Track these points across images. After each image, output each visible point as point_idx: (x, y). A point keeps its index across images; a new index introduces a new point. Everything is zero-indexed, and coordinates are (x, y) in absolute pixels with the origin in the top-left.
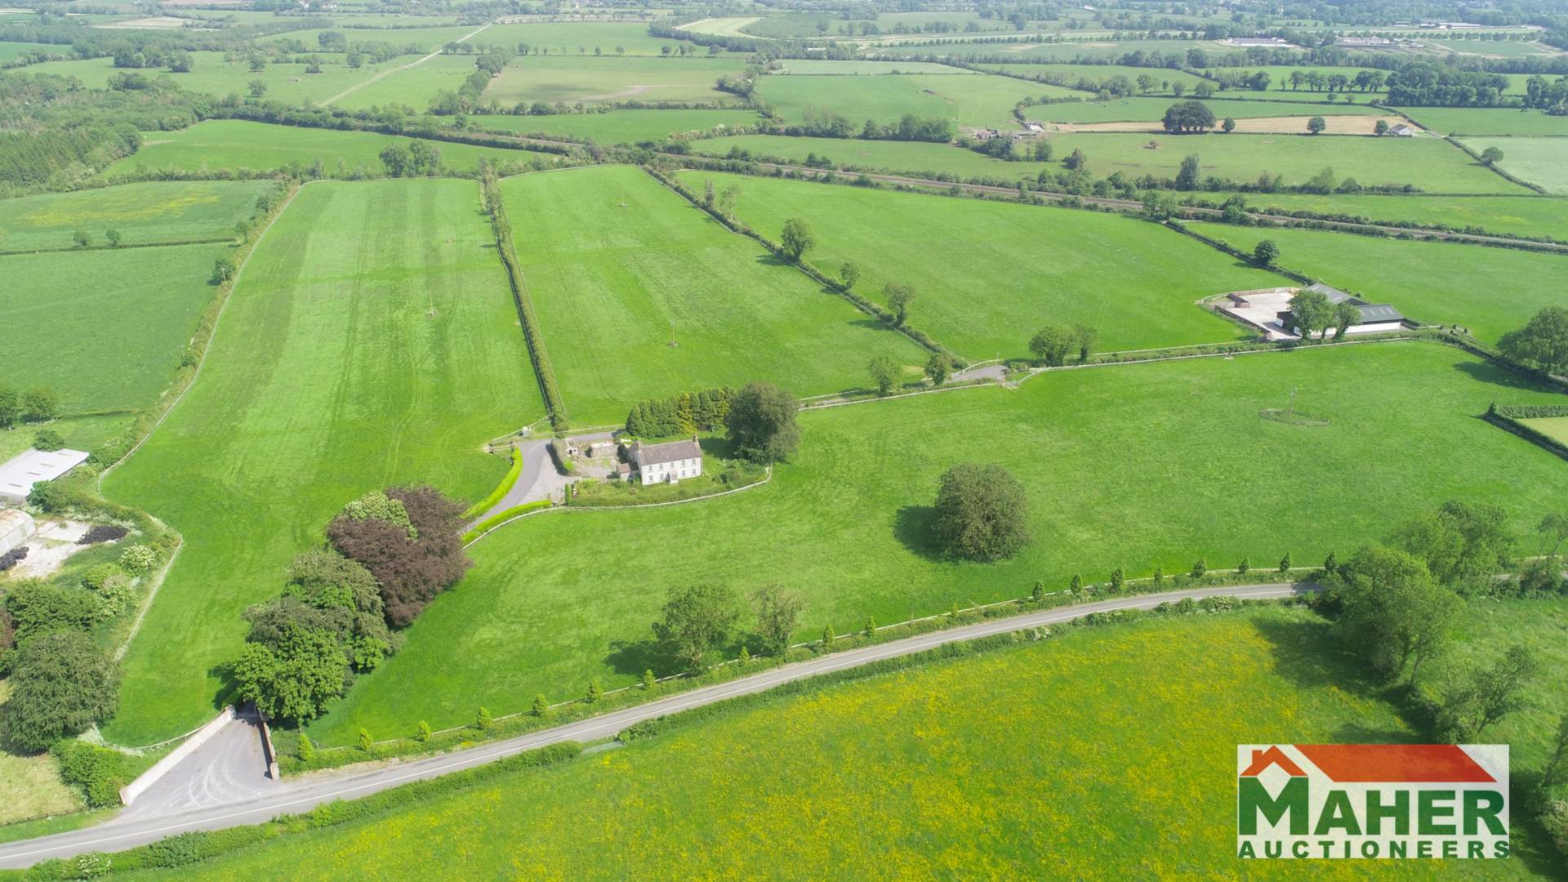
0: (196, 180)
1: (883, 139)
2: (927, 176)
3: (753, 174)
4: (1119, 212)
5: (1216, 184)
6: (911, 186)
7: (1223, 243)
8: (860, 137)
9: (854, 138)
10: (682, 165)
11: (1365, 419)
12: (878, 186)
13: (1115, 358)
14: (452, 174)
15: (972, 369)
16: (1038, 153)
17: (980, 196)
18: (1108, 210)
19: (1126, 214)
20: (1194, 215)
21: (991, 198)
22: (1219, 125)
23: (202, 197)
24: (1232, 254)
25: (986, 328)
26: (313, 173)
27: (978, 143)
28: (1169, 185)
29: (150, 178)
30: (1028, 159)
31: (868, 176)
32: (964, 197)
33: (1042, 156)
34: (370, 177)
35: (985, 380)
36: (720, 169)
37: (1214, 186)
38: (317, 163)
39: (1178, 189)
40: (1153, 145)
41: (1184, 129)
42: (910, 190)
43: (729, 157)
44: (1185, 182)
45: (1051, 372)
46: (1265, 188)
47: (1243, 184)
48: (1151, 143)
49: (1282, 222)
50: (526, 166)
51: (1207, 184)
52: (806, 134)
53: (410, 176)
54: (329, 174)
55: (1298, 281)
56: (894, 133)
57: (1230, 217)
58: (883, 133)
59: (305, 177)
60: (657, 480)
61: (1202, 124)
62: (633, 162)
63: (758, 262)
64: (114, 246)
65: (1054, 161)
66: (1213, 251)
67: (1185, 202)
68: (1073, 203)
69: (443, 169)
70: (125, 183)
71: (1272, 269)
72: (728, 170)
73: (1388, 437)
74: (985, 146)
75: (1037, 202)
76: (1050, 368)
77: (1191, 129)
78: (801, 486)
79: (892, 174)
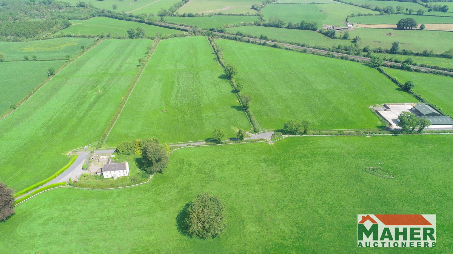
0: (77, 37)
1: (294, 28)
2: (298, 44)
3: (241, 41)
4: (362, 62)
5: (406, 52)
6: (291, 48)
7: (395, 79)
8: (286, 28)
9: (284, 28)
10: (220, 37)
11: (412, 177)
12: (280, 48)
13: (319, 133)
14: (149, 38)
15: (261, 133)
16: (344, 36)
17: (313, 53)
18: (358, 61)
19: (365, 64)
20: (390, 65)
21: (317, 54)
22: (418, 27)
23: (74, 43)
24: (397, 84)
25: (279, 113)
26: (108, 36)
27: (325, 31)
28: (387, 52)
29: (65, 36)
30: (340, 38)
31: (278, 44)
32: (308, 53)
33: (345, 37)
34: (124, 38)
35: (261, 140)
36: (231, 39)
37: (405, 53)
38: (110, 33)
39: (390, 53)
40: (390, 34)
41: (405, 28)
42: (290, 50)
43: (236, 35)
44: (393, 51)
45: (291, 137)
46: (426, 54)
47: (416, 52)
48: (390, 33)
49: (425, 70)
50: (171, 36)
51: (402, 52)
52: (269, 26)
53: (136, 38)
54: (113, 37)
55: (418, 99)
56: (298, 27)
57: (404, 67)
58: (294, 27)
59: (105, 37)
60: (109, 176)
61: (412, 26)
62: (206, 35)
63: (218, 77)
64: (35, 60)
65: (350, 39)
66: (390, 81)
67: (389, 59)
68: (346, 58)
69: (146, 36)
70: (57, 38)
71: (410, 93)
72: (234, 39)
73: (419, 189)
74: (326, 33)
75: (333, 57)
76: (291, 135)
77: (408, 28)
78: (158, 186)
79: (287, 43)
